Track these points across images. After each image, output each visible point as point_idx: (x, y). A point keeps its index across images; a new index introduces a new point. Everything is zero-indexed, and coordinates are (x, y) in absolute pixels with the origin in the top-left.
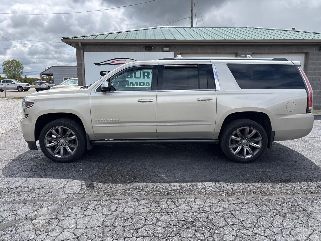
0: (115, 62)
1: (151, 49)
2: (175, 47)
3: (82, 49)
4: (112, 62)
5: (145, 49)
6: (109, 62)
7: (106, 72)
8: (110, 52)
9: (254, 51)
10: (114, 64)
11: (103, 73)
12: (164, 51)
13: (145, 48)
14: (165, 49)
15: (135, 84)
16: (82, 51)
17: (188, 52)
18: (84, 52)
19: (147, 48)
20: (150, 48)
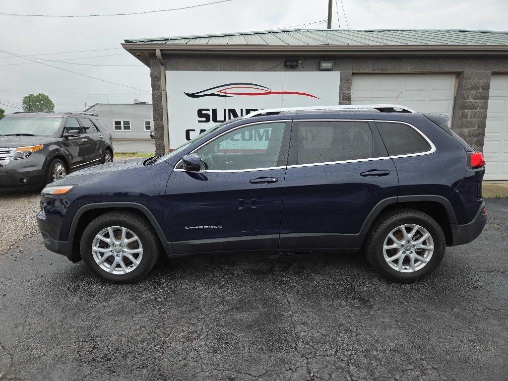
0: (227, 91)
1: (297, 66)
2: (342, 61)
3: (162, 64)
4: (220, 91)
5: (286, 66)
6: (215, 91)
7: (208, 110)
8: (218, 70)
9: (497, 70)
10: (224, 94)
11: (203, 112)
12: (321, 69)
13: (284, 63)
14: (325, 65)
15: (263, 135)
16: (162, 68)
17: (367, 71)
18: (167, 72)
19: (288, 64)
20: (296, 64)
